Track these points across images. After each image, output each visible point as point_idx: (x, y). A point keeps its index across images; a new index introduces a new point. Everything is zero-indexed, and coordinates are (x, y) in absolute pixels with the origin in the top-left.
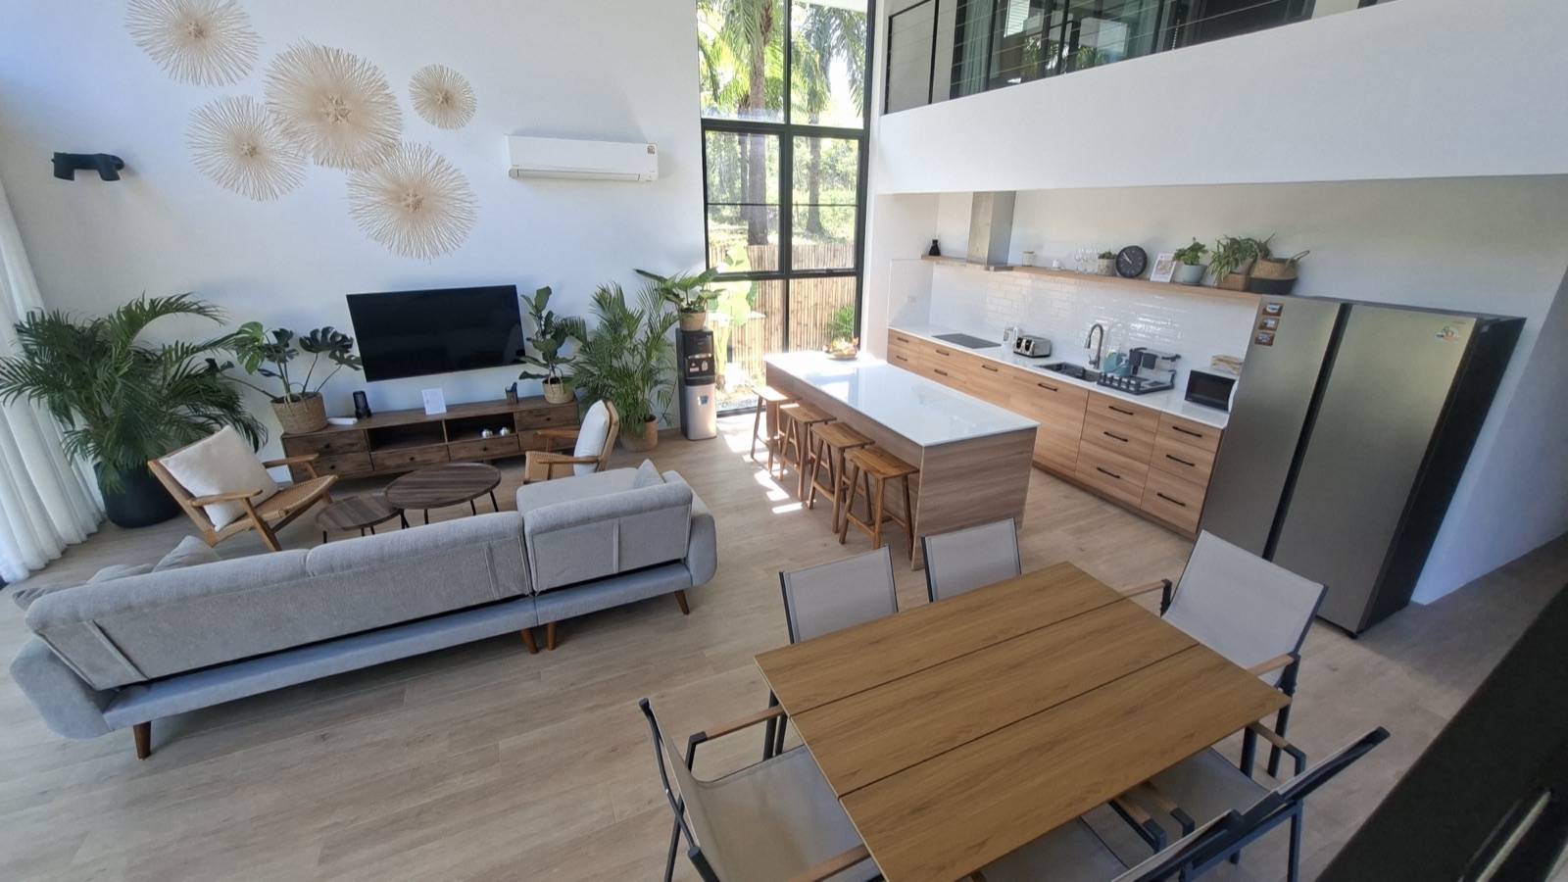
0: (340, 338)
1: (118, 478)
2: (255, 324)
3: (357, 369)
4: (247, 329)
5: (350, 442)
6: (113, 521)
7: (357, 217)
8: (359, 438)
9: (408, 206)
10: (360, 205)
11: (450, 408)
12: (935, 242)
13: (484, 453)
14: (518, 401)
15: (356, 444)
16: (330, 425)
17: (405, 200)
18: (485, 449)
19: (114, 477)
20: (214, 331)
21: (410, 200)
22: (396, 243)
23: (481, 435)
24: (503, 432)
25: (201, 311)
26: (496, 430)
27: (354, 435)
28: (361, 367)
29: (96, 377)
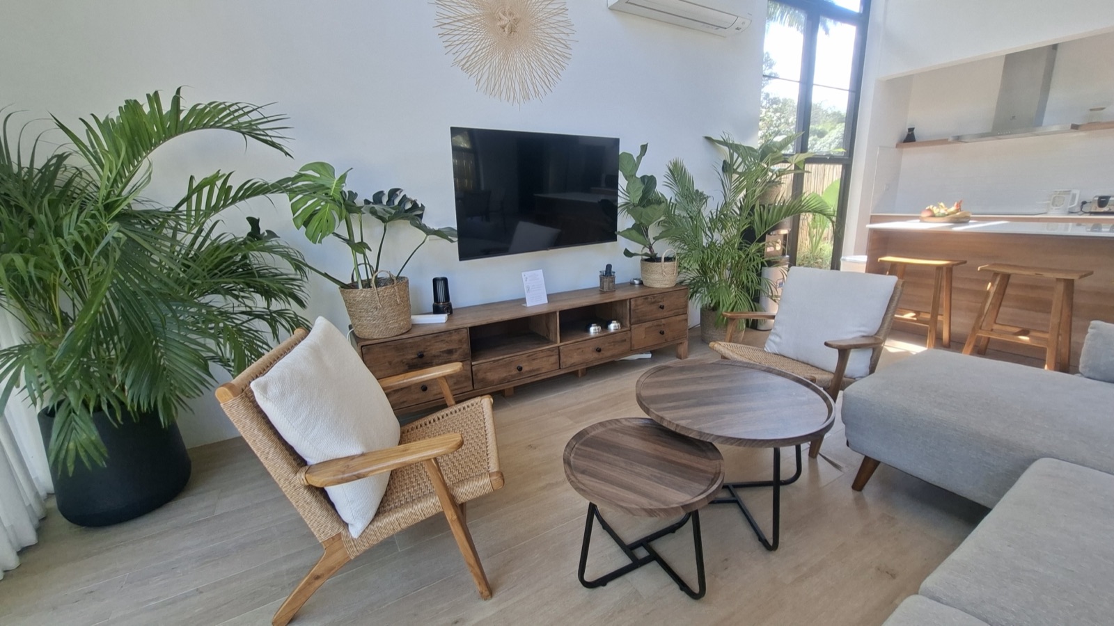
0: (409, 206)
1: (95, 435)
2: (322, 164)
3: (452, 241)
4: (310, 172)
5: (450, 347)
6: (65, 516)
7: (444, 35)
8: (460, 341)
9: (503, 27)
10: (449, 18)
11: (550, 297)
12: (911, 130)
13: (596, 355)
14: (614, 288)
15: (456, 350)
16: (414, 326)
17: (500, 19)
18: (599, 350)
19: (86, 434)
20: (270, 166)
21: (506, 20)
22: (485, 77)
23: (587, 330)
24: (613, 326)
25: (250, 130)
26: (605, 326)
27: (455, 337)
28: (456, 239)
29: (58, 233)
